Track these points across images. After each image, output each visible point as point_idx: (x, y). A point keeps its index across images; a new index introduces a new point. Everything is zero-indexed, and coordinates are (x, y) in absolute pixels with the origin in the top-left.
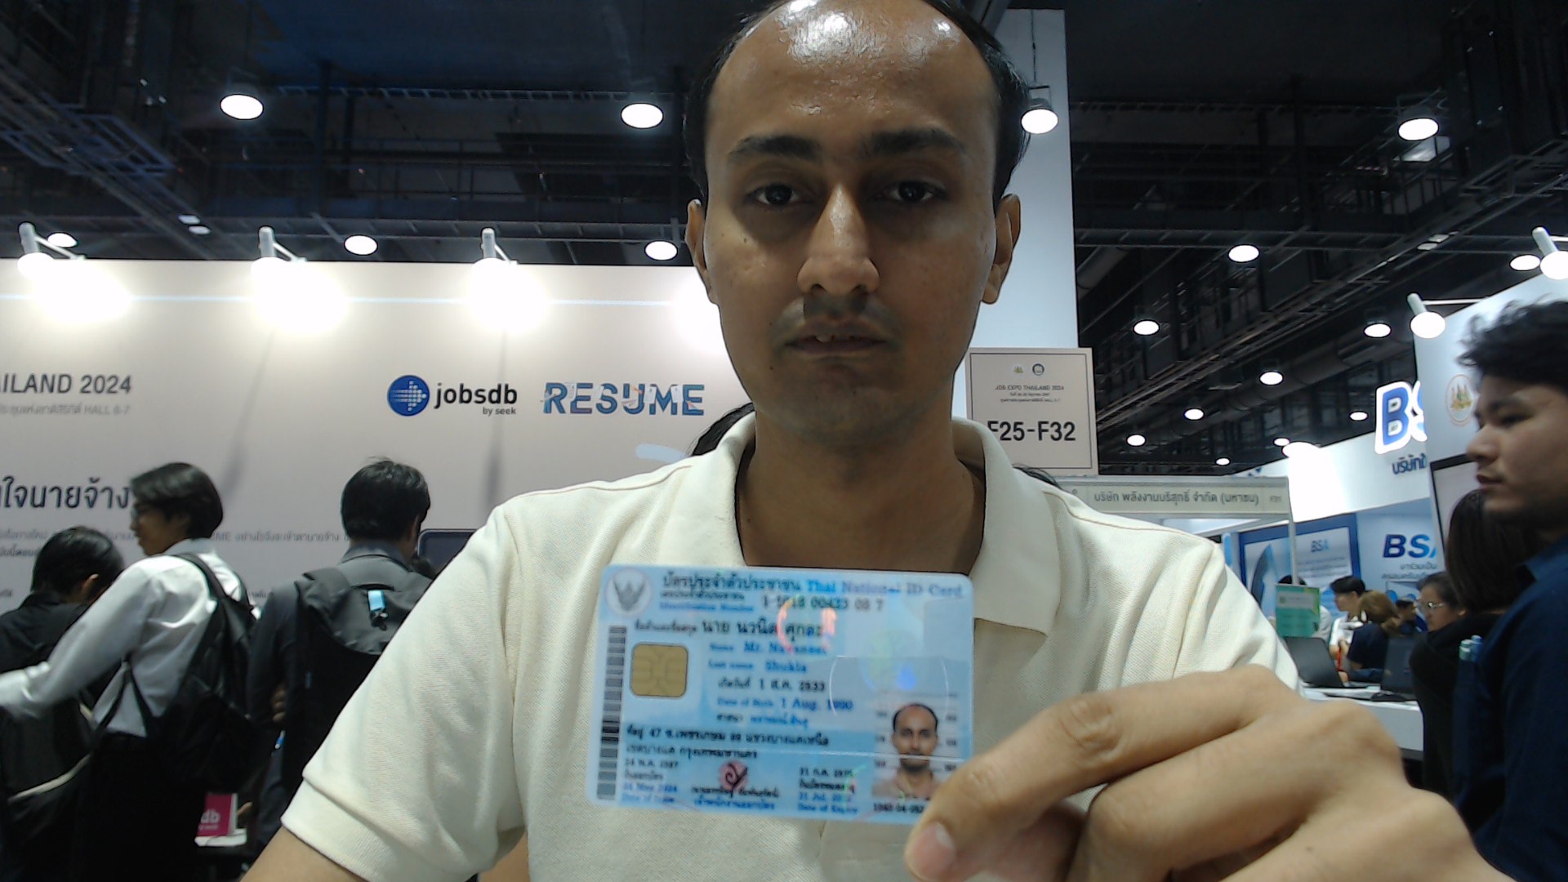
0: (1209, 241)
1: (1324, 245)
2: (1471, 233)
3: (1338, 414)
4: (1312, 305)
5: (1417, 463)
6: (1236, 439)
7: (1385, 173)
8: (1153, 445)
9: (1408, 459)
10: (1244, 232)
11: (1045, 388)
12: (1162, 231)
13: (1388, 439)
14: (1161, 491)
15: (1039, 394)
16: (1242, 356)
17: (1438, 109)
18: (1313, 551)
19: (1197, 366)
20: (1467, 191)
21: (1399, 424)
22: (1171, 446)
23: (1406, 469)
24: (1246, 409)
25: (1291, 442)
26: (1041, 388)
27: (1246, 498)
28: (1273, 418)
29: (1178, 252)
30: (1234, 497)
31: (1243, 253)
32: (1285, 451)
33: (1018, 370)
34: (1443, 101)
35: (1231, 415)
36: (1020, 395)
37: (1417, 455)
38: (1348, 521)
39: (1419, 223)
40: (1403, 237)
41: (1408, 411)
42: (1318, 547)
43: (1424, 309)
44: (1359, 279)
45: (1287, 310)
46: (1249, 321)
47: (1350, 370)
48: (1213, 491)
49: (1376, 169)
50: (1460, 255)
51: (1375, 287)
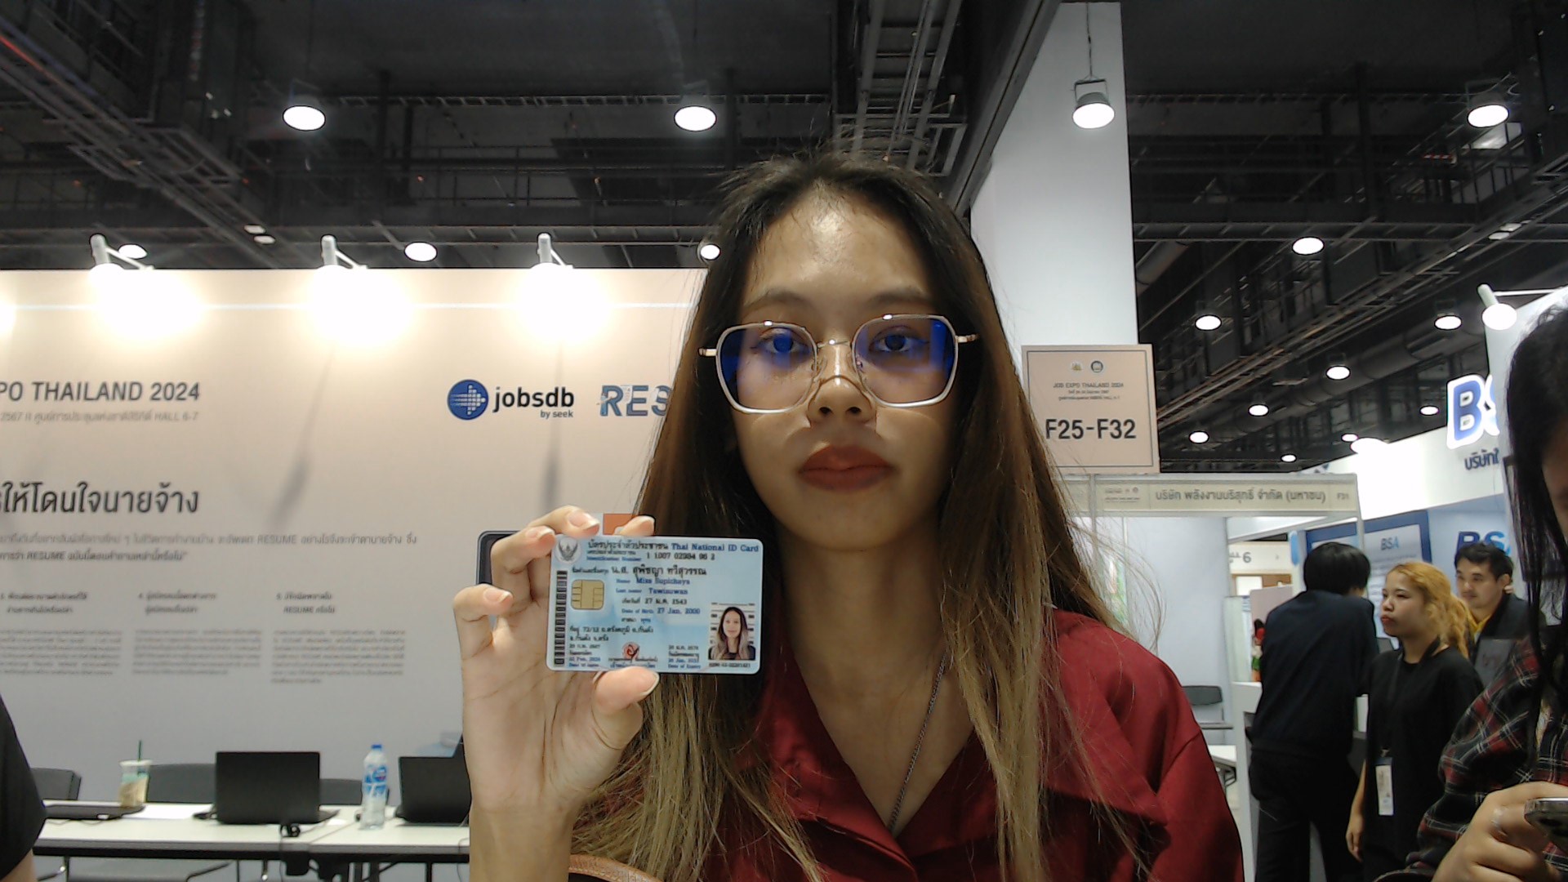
0: (1271, 234)
1: (1389, 236)
2: (1545, 221)
3: (1408, 409)
4: (1381, 297)
5: (1491, 458)
6: (1302, 435)
7: (1454, 161)
8: (1218, 442)
9: (1480, 454)
10: (1306, 224)
11: (1104, 385)
12: (1222, 224)
13: (1460, 434)
14: (1225, 489)
15: (1098, 391)
16: (1307, 350)
17: (1509, 95)
18: (1383, 549)
19: (1261, 361)
20: (1540, 178)
21: (1470, 418)
22: (1235, 443)
23: (1479, 464)
24: (1312, 404)
25: (1359, 438)
26: (1100, 385)
27: (1312, 496)
28: (1341, 414)
29: (1241, 245)
30: (1300, 494)
31: (1308, 246)
32: (1354, 447)
33: (1076, 368)
34: (1512, 87)
35: (1297, 410)
36: (1078, 392)
37: (1490, 450)
38: (1420, 518)
39: (1489, 212)
40: (1473, 227)
41: (1480, 405)
42: (1389, 545)
43: (1495, 301)
44: (1427, 271)
45: (1353, 303)
46: (1315, 314)
47: (1419, 363)
48: (1278, 488)
49: (1446, 157)
50: (1534, 243)
51: (1446, 278)
